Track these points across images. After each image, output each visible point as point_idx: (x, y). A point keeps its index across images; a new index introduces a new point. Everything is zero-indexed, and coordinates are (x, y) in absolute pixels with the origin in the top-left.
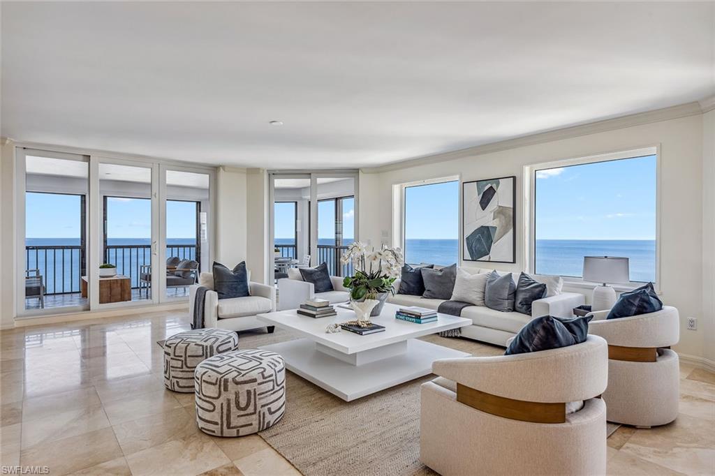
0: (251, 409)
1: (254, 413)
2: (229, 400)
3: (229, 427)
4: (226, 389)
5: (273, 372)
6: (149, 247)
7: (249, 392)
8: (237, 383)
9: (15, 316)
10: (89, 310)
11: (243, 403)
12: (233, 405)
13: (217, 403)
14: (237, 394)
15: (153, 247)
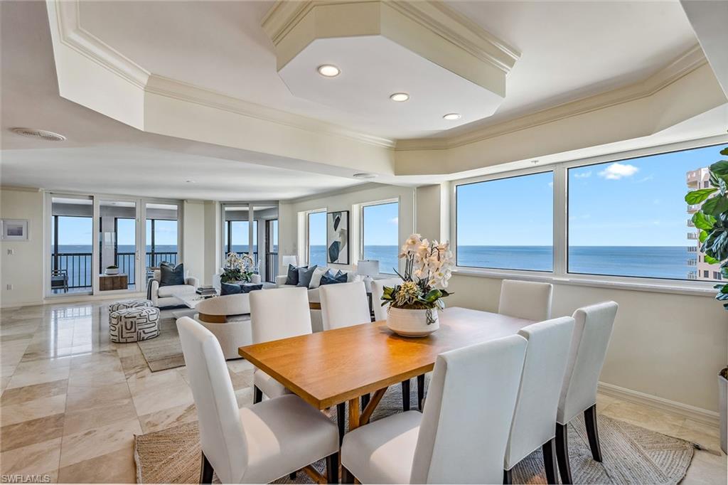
0: (133, 330)
1: (135, 332)
2: (122, 326)
3: (122, 337)
4: (121, 320)
5: (146, 314)
6: (134, 254)
7: (132, 322)
8: (126, 318)
9: (44, 296)
10: (92, 294)
11: (129, 327)
12: (124, 327)
13: (116, 326)
14: (126, 323)
15: (136, 254)
